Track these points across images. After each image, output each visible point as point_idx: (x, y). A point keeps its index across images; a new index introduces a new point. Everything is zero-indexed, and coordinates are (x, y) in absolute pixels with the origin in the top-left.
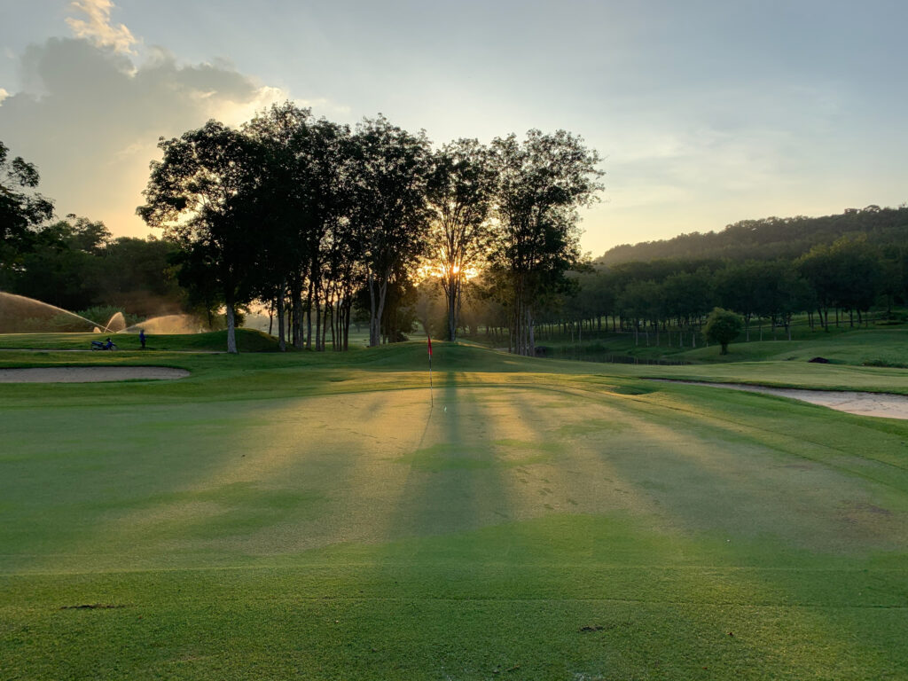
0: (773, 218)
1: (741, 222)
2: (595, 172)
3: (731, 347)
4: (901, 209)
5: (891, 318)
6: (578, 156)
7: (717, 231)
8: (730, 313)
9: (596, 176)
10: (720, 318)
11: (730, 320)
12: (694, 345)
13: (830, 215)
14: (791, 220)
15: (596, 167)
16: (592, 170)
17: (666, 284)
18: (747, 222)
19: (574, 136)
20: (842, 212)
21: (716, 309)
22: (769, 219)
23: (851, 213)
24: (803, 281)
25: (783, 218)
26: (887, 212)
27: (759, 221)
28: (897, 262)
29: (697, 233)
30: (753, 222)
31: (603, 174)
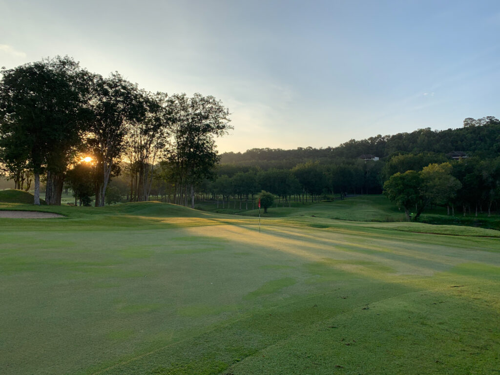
0: (268, 148)
1: (253, 149)
2: (227, 119)
3: (269, 209)
4: (320, 149)
5: (327, 199)
6: (220, 110)
7: (242, 153)
8: (269, 193)
9: (227, 121)
10: (265, 196)
11: (268, 197)
12: (247, 208)
13: (291, 149)
14: (275, 150)
15: (227, 117)
16: (225, 118)
17: (235, 177)
18: (256, 149)
19: (217, 100)
20: (296, 149)
21: (263, 191)
22: (266, 148)
23: (300, 149)
24: (296, 180)
25: (272, 149)
26: (315, 150)
27: (262, 149)
28: (330, 174)
29: (232, 152)
30: (259, 149)
31: (230, 121)
